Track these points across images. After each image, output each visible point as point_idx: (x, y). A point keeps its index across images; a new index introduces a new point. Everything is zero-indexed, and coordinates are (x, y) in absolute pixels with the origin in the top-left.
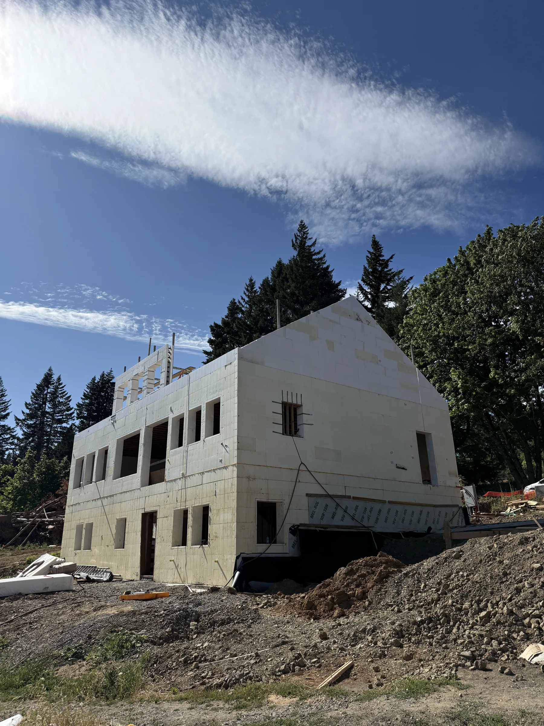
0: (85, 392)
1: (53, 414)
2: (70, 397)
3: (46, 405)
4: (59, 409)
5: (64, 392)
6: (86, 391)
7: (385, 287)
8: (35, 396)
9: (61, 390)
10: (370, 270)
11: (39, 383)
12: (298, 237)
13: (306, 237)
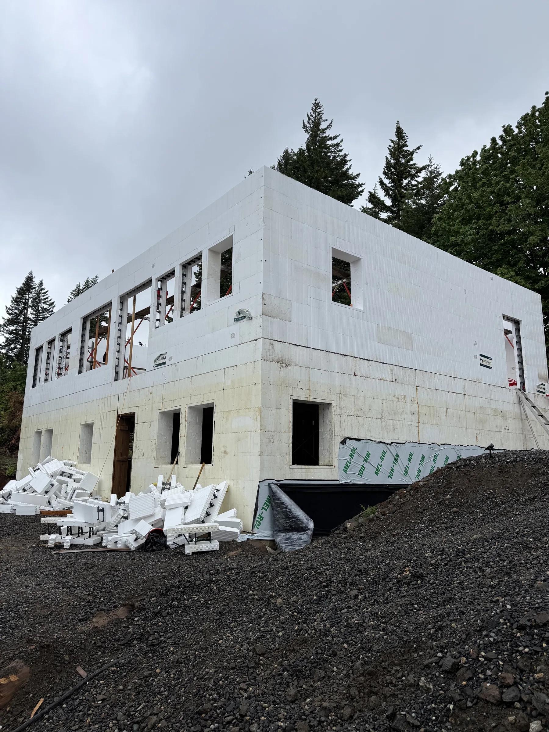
0: (69, 298)
1: (36, 321)
2: (53, 303)
3: (27, 310)
4: (42, 315)
5: (47, 298)
6: (71, 298)
7: (409, 182)
8: (16, 300)
9: (43, 296)
10: (393, 161)
11: (19, 287)
12: (311, 118)
13: (321, 118)
